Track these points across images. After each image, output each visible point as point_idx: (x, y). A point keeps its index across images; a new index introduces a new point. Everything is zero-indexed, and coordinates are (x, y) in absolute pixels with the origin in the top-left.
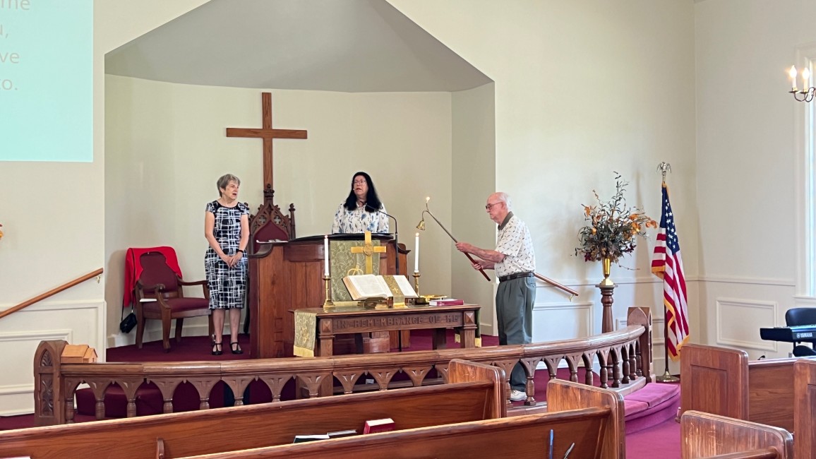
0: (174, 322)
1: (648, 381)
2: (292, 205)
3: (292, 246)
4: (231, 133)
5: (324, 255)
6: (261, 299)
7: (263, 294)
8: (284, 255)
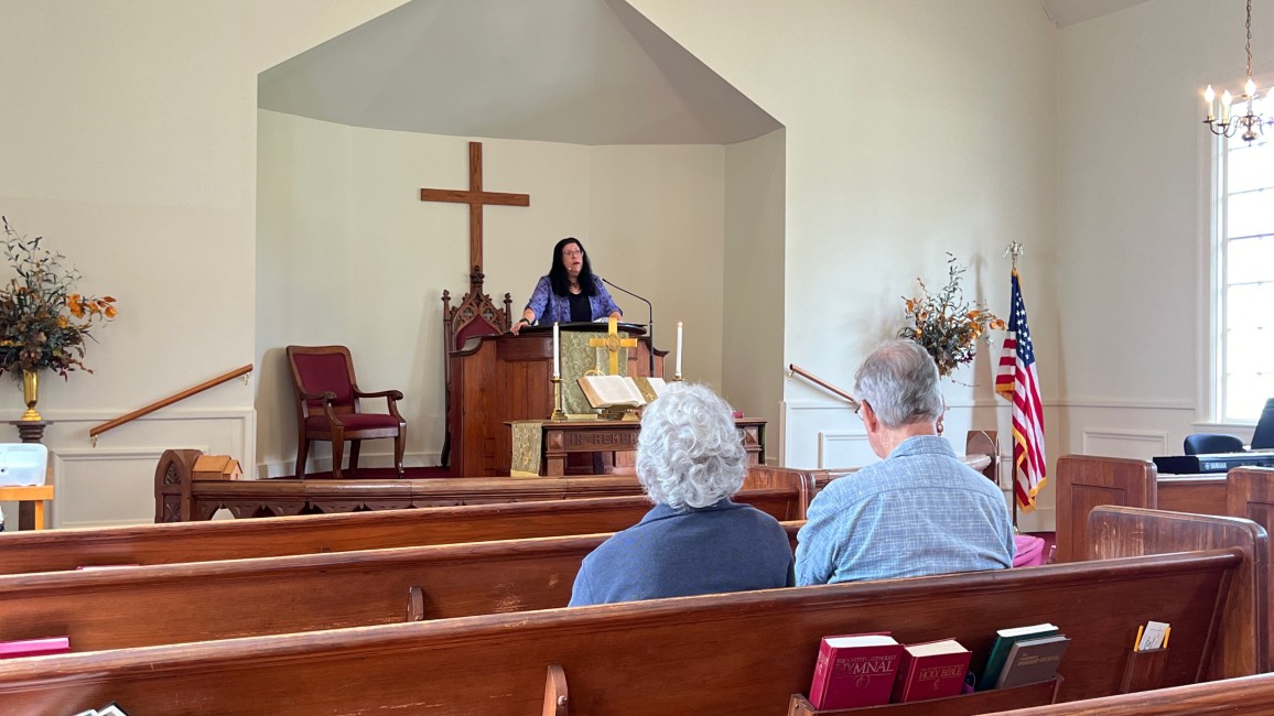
2: (507, 296)
4: (427, 195)
5: (552, 352)
6: (467, 413)
7: (469, 405)
8: (498, 352)
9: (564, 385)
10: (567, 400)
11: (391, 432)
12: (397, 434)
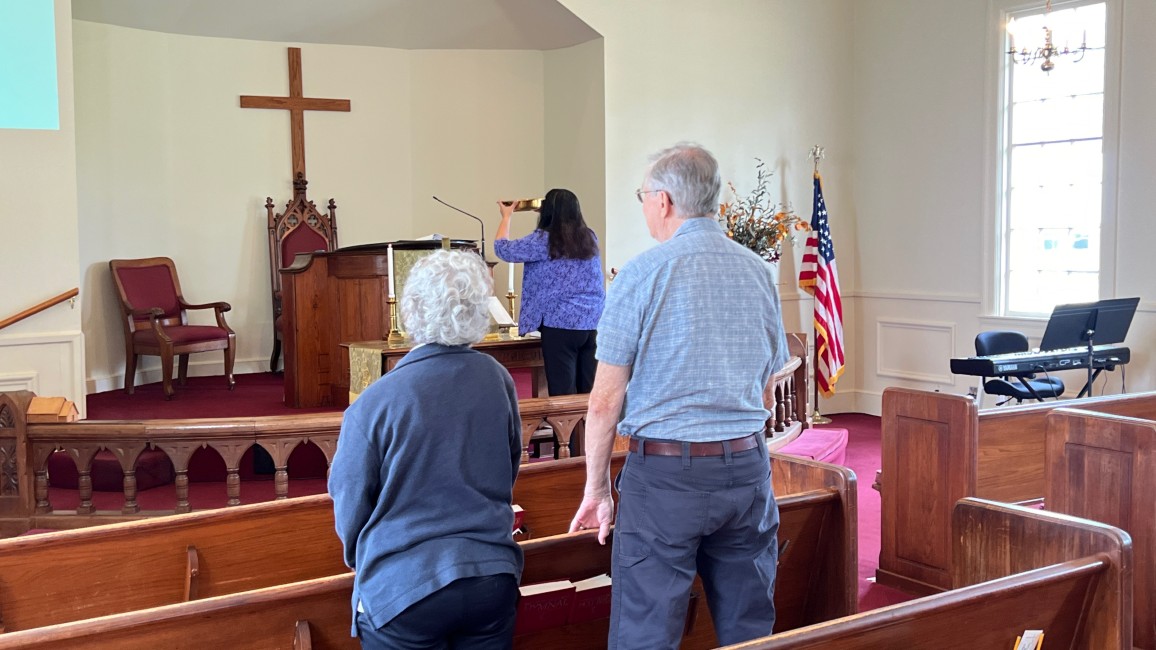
0: (176, 358)
1: (805, 427)
2: (331, 201)
3: (340, 258)
4: (247, 102)
5: (387, 269)
6: (299, 329)
7: (301, 322)
8: (329, 269)
11: (220, 344)
12: (226, 346)
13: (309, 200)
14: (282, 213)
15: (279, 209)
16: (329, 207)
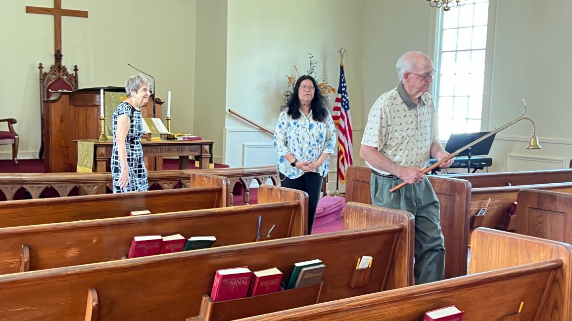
1: (325, 194)
2: (76, 67)
3: (77, 95)
4: (29, 10)
5: (100, 102)
6: (52, 133)
7: (54, 129)
8: (70, 101)
9: (107, 120)
10: (108, 128)
11: (11, 141)
12: (13, 143)
13: (63, 65)
14: (48, 72)
15: (46, 69)
16: (74, 70)
